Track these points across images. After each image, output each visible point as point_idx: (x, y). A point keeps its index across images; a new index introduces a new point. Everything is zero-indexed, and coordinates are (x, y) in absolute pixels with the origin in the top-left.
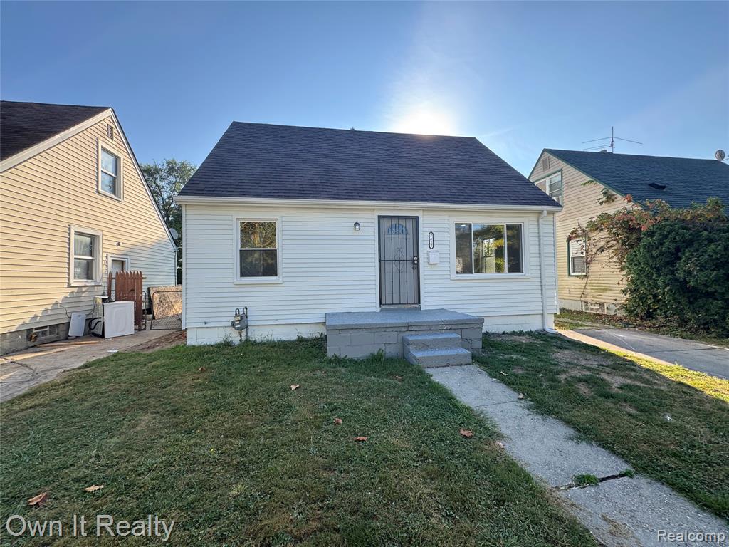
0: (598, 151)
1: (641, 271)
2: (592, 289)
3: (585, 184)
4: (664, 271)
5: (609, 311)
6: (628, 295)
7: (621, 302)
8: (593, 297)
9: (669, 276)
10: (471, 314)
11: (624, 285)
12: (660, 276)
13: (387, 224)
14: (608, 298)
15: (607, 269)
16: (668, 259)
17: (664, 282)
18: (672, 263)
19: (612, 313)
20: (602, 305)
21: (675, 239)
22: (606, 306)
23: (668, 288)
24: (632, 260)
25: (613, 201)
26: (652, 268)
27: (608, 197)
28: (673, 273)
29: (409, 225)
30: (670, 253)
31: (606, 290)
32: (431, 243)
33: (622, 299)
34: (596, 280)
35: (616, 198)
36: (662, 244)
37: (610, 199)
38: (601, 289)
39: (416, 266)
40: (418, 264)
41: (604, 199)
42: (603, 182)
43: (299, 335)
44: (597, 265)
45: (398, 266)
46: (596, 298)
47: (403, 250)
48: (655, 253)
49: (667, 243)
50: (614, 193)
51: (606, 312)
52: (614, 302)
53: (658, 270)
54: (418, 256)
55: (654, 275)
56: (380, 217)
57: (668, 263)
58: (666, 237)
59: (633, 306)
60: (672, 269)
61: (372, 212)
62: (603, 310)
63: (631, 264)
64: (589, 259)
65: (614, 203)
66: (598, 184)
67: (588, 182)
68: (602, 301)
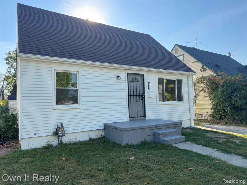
0: (191, 47)
1: (219, 100)
2: (198, 108)
3: (194, 62)
4: (228, 100)
5: (205, 118)
6: (213, 110)
7: (210, 113)
8: (198, 112)
9: (229, 103)
10: (172, 120)
11: (211, 106)
12: (226, 102)
13: (131, 77)
14: (204, 112)
15: (205, 100)
16: (229, 96)
17: (228, 105)
18: (230, 97)
19: (206, 118)
20: (202, 115)
21: (231, 88)
22: (203, 115)
23: (229, 107)
24: (216, 96)
25: (206, 71)
26: (224, 99)
27: (204, 69)
28: (230, 101)
29: (140, 78)
30: (230, 93)
31: (204, 108)
32: (149, 88)
33: (210, 112)
34: (199, 104)
35: (206, 70)
36: (227, 90)
37: (204, 70)
38: (202, 108)
39: (143, 98)
40: (144, 97)
41: (202, 70)
42: (201, 62)
43: (90, 137)
44: (200, 98)
45: (136, 98)
46: (199, 112)
47: (138, 90)
48: (225, 93)
49: (229, 90)
50: (206, 67)
51: (203, 118)
52: (207, 113)
53: (225, 100)
54: (144, 93)
55: (224, 102)
56: (128, 73)
57: (229, 97)
58: (228, 87)
59: (215, 115)
60: (230, 99)
61: (124, 71)
62: (202, 117)
63: (216, 97)
64: (196, 95)
65: (206, 72)
66: (199, 63)
67: (195, 62)
68: (202, 113)
